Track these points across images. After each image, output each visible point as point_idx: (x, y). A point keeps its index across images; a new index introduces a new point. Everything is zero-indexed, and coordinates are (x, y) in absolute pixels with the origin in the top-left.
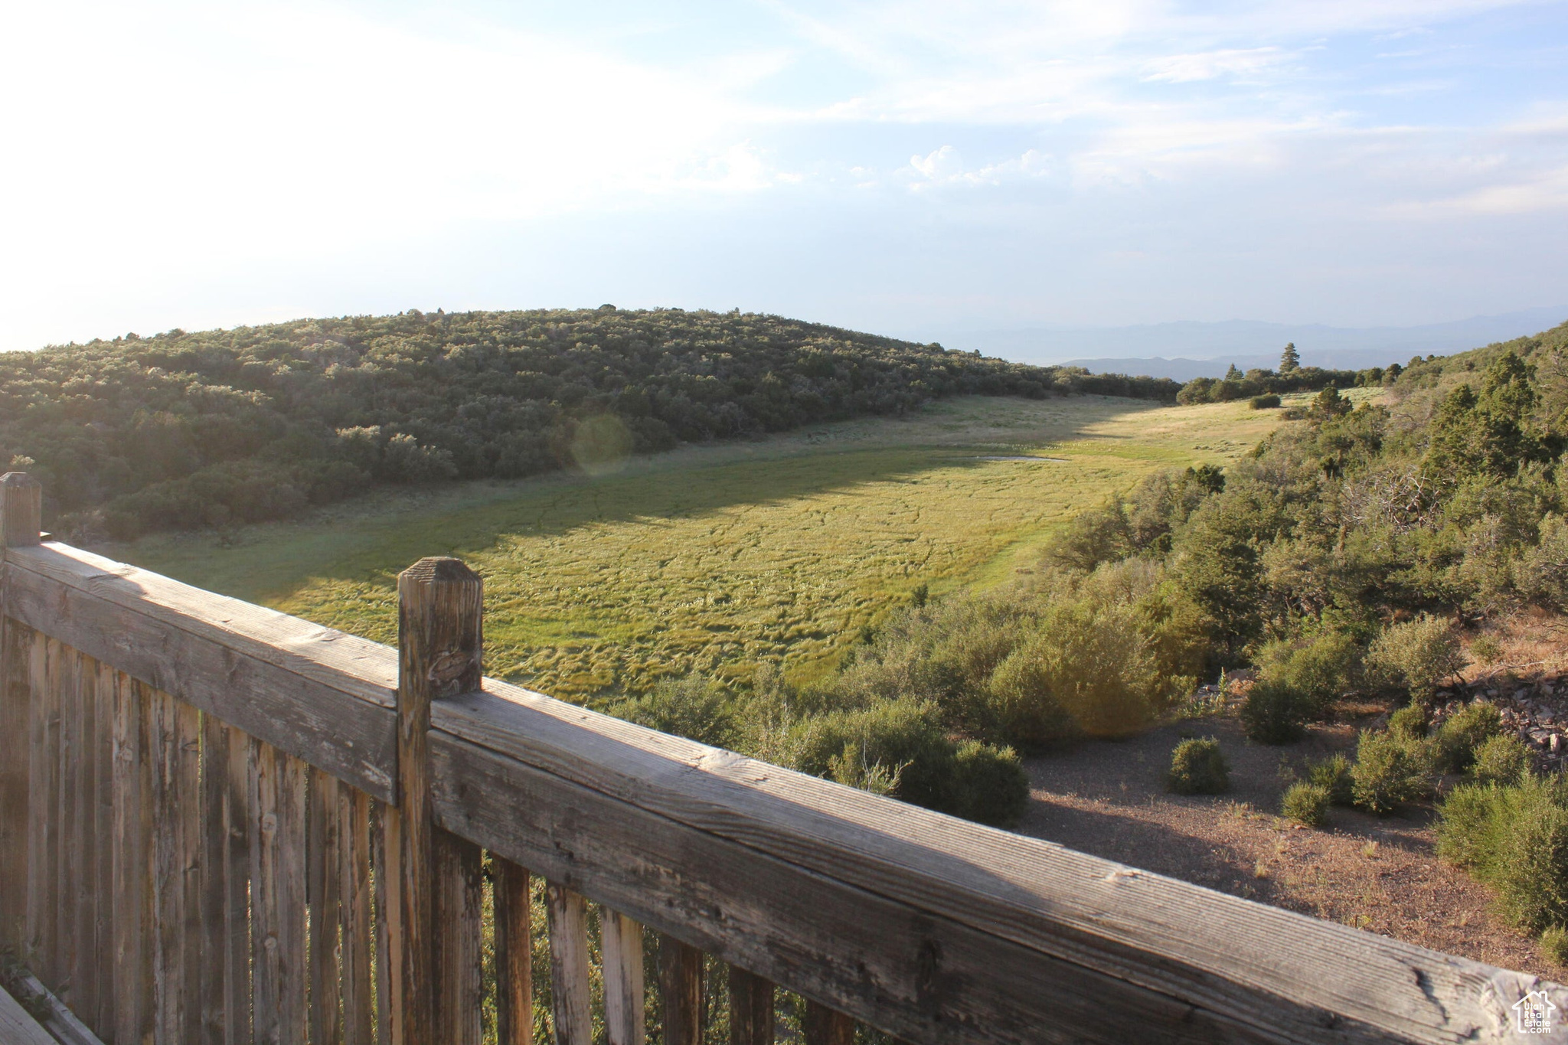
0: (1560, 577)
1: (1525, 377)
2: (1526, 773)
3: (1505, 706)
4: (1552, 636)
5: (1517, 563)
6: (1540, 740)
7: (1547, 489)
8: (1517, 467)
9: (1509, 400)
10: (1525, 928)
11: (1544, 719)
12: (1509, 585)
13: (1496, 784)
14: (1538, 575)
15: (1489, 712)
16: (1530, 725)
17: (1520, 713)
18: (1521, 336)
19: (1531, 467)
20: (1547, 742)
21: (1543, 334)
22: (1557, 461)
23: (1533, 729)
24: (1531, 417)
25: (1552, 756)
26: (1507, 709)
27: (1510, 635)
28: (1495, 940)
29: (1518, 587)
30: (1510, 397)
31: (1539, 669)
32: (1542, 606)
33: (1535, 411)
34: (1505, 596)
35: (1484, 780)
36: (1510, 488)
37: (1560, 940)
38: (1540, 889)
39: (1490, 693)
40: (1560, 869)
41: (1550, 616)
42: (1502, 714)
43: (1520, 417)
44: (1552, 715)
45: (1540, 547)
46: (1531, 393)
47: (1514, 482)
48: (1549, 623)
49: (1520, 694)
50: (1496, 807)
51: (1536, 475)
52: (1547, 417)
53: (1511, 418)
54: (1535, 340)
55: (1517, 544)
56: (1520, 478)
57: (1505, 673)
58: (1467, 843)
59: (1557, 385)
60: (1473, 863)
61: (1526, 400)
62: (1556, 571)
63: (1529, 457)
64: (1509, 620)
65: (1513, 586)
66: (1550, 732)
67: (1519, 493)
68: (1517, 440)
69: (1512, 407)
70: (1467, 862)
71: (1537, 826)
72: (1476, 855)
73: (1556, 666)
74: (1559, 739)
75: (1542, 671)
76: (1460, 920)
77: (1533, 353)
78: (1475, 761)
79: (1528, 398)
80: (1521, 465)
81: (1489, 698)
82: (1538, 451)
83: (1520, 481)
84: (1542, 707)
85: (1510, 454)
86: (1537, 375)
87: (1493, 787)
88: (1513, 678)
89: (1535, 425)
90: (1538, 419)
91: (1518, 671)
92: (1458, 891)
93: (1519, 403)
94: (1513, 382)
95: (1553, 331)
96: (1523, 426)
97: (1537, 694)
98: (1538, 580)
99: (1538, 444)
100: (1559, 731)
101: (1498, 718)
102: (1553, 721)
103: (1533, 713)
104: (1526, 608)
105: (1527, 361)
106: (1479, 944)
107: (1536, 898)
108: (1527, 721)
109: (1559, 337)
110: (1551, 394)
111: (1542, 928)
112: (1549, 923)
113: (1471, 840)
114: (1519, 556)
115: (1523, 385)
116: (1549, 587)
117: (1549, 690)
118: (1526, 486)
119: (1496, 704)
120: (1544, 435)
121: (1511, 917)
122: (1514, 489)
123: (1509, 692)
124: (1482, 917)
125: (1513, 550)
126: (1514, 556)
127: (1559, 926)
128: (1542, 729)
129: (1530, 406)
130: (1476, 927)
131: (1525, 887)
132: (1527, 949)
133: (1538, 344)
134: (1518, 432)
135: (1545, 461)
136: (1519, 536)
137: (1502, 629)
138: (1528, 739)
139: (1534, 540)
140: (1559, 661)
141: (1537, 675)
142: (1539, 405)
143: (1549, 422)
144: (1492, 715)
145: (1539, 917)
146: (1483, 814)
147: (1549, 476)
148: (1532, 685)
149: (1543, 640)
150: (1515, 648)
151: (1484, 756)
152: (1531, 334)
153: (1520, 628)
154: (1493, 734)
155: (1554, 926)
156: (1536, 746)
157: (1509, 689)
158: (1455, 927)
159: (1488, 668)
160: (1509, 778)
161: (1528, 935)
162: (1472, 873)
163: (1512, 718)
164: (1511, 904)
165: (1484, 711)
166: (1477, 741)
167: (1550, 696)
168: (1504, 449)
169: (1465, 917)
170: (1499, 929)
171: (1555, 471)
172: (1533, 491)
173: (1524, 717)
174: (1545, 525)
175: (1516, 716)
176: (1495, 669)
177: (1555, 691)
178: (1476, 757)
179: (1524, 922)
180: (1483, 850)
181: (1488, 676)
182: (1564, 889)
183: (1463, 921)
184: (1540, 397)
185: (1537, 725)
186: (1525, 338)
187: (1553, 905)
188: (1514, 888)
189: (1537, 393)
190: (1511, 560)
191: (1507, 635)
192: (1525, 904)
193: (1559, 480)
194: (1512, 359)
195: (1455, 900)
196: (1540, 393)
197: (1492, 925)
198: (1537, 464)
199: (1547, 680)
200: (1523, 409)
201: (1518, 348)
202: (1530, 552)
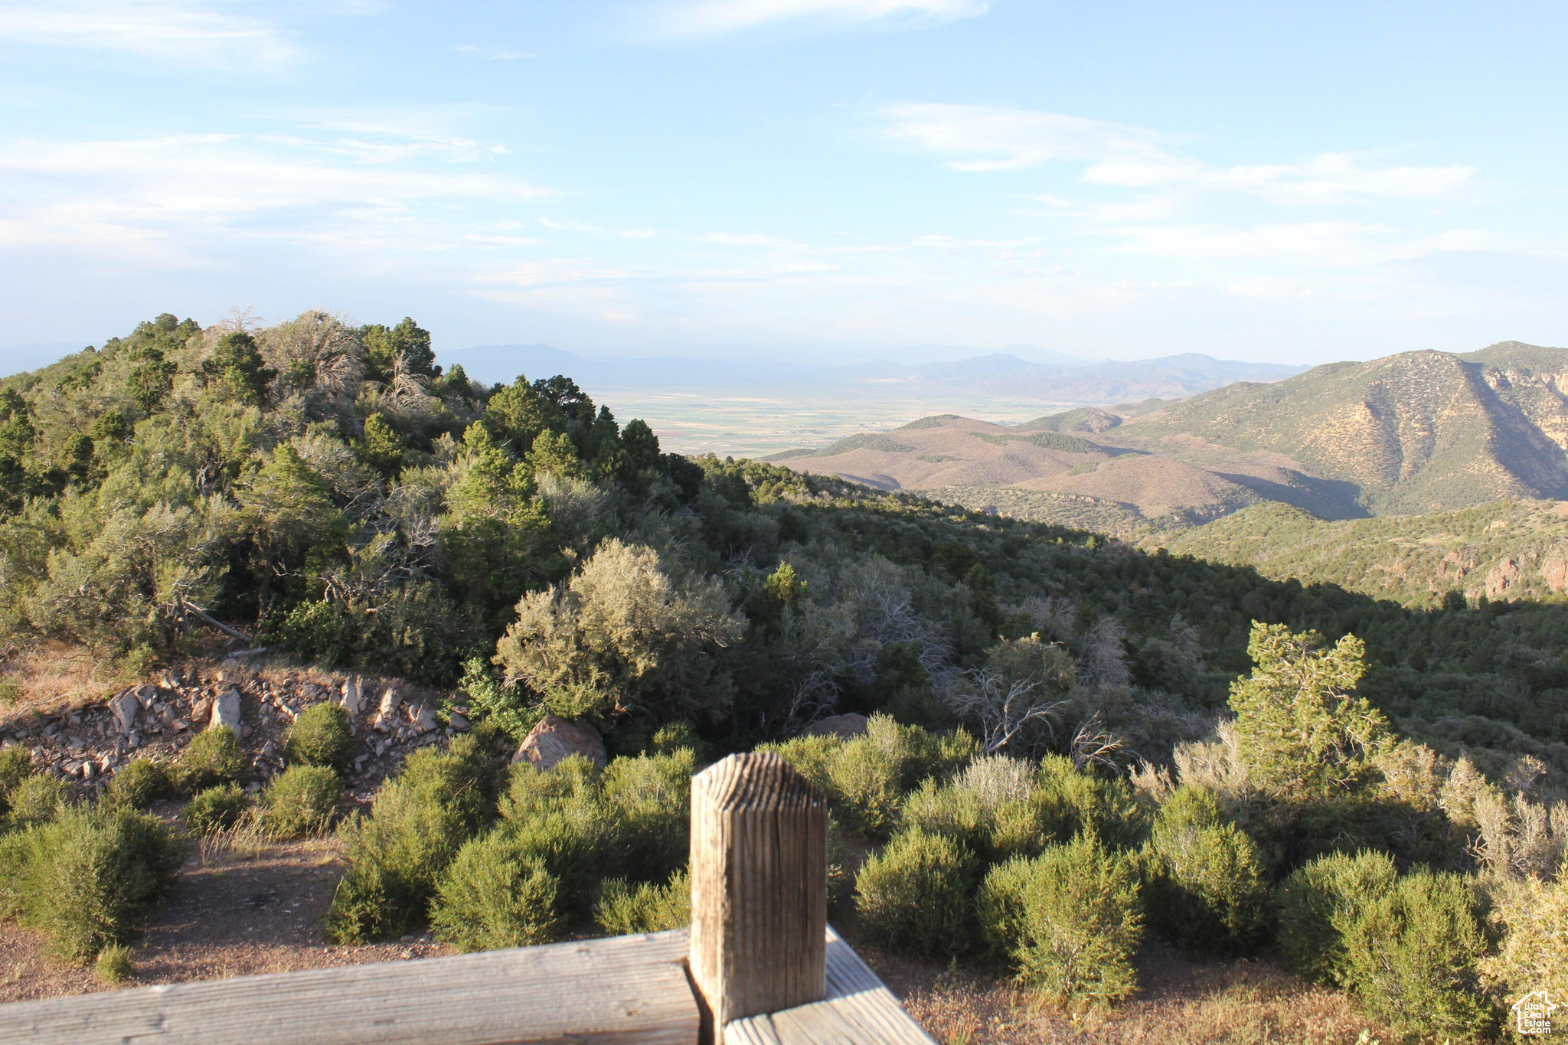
0: (75, 608)
1: (25, 413)
2: (60, 808)
3: (35, 745)
4: (74, 667)
5: (30, 600)
6: (74, 771)
7: (52, 522)
8: (23, 503)
9: (11, 437)
10: (81, 959)
11: (75, 750)
12: (25, 624)
13: (33, 826)
14: (52, 609)
15: (19, 754)
16: (62, 758)
17: (50, 748)
18: (20, 371)
19: (36, 500)
20: (81, 771)
21: (42, 370)
22: (61, 494)
23: (65, 761)
24: (33, 453)
25: (86, 784)
26: (38, 748)
27: (33, 673)
28: (52, 982)
29: (35, 623)
30: (12, 433)
31: (64, 702)
32: (61, 639)
33: (37, 447)
34: (23, 635)
35: (21, 825)
36: (16, 525)
37: (114, 959)
38: (89, 917)
39: (18, 735)
40: (104, 890)
41: (69, 647)
42: (33, 753)
43: (23, 454)
44: (82, 744)
45: (51, 582)
46: (32, 429)
47: (19, 519)
48: (69, 655)
49: (49, 729)
50: (36, 849)
51: (40, 510)
52: (48, 452)
53: (14, 454)
54: (36, 375)
55: (29, 582)
56: (27, 514)
57: (31, 712)
58: (11, 894)
59: (56, 420)
60: (21, 912)
61: (28, 436)
62: (70, 603)
63: (33, 493)
64: (31, 658)
65: (29, 623)
66: (83, 760)
67: (24, 530)
68: (22, 477)
69: (15, 443)
70: (14, 913)
71: (80, 855)
72: (22, 902)
73: (81, 696)
74: (92, 765)
75: (68, 704)
76: (14, 975)
77: (34, 389)
78: (11, 808)
79: (28, 435)
80: (26, 501)
81: (18, 740)
82: (42, 487)
83: (27, 518)
84: (72, 738)
85: (15, 491)
86: (37, 411)
87: (30, 829)
88: (41, 715)
89: (38, 460)
90: (42, 455)
91: (44, 708)
92: (8, 946)
93: (21, 439)
94: (14, 418)
95: (52, 367)
96: (26, 463)
97: (66, 726)
98: (54, 615)
99: (42, 479)
100: (91, 758)
101: (29, 759)
102: (85, 749)
103: (64, 745)
104: (46, 643)
105: (27, 397)
106: (37, 991)
107: (88, 925)
108: (59, 755)
109: (59, 373)
110: (53, 429)
111: (96, 952)
112: (102, 946)
113: (15, 891)
114: (32, 592)
115: (24, 421)
116: (64, 619)
117: (77, 720)
118: (33, 523)
119: (25, 745)
120: (47, 471)
121: (66, 953)
122: (21, 526)
123: (38, 730)
124: (37, 963)
125: (26, 588)
126: (28, 593)
127: (111, 945)
128: (74, 760)
129: (32, 442)
130: (32, 976)
131: (75, 918)
132: (85, 979)
133: (39, 380)
134: (20, 469)
135: (50, 496)
136: (30, 572)
137: (24, 669)
138: (62, 772)
139: (45, 576)
140: (82, 689)
141: (63, 707)
142: (42, 441)
143: (52, 457)
144: (23, 757)
145: (92, 943)
146: (24, 859)
147: (55, 511)
148: (60, 719)
149: (65, 672)
150: (39, 685)
151: (19, 800)
152: (32, 370)
153: (42, 664)
154: (26, 776)
155: (106, 947)
156: (72, 778)
157: (38, 727)
158: (9, 984)
159: (13, 711)
160: (46, 815)
161: (85, 964)
162: (21, 921)
163: (44, 756)
164: (64, 940)
165: (14, 754)
166: (10, 787)
167: (79, 726)
168: (8, 487)
169: (19, 969)
170: (55, 969)
171: (60, 505)
172: (40, 527)
173: (55, 752)
174: (53, 560)
175: (47, 752)
176: (22, 709)
177: (82, 720)
178: (11, 804)
179: (79, 953)
180: (28, 895)
181: (14, 718)
182: (112, 908)
183: (18, 975)
184: (41, 433)
185: (68, 756)
186: (25, 374)
187: (104, 927)
188: (65, 923)
189: (38, 429)
190: (25, 597)
191: (29, 674)
192: (77, 936)
193: (64, 514)
194: (11, 395)
195: (7, 956)
196: (41, 428)
197: (47, 968)
198: (43, 499)
199: (74, 711)
200: (26, 444)
201: (19, 383)
202: (42, 588)
